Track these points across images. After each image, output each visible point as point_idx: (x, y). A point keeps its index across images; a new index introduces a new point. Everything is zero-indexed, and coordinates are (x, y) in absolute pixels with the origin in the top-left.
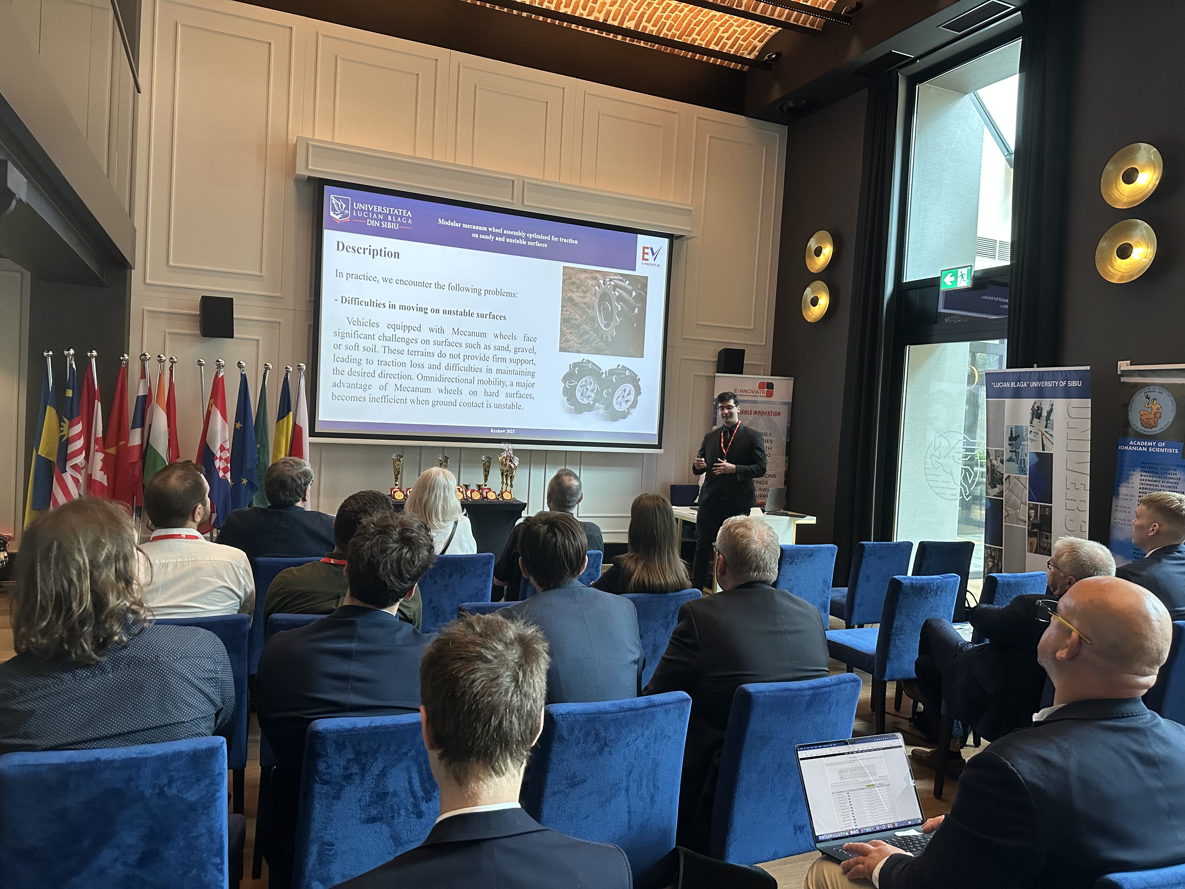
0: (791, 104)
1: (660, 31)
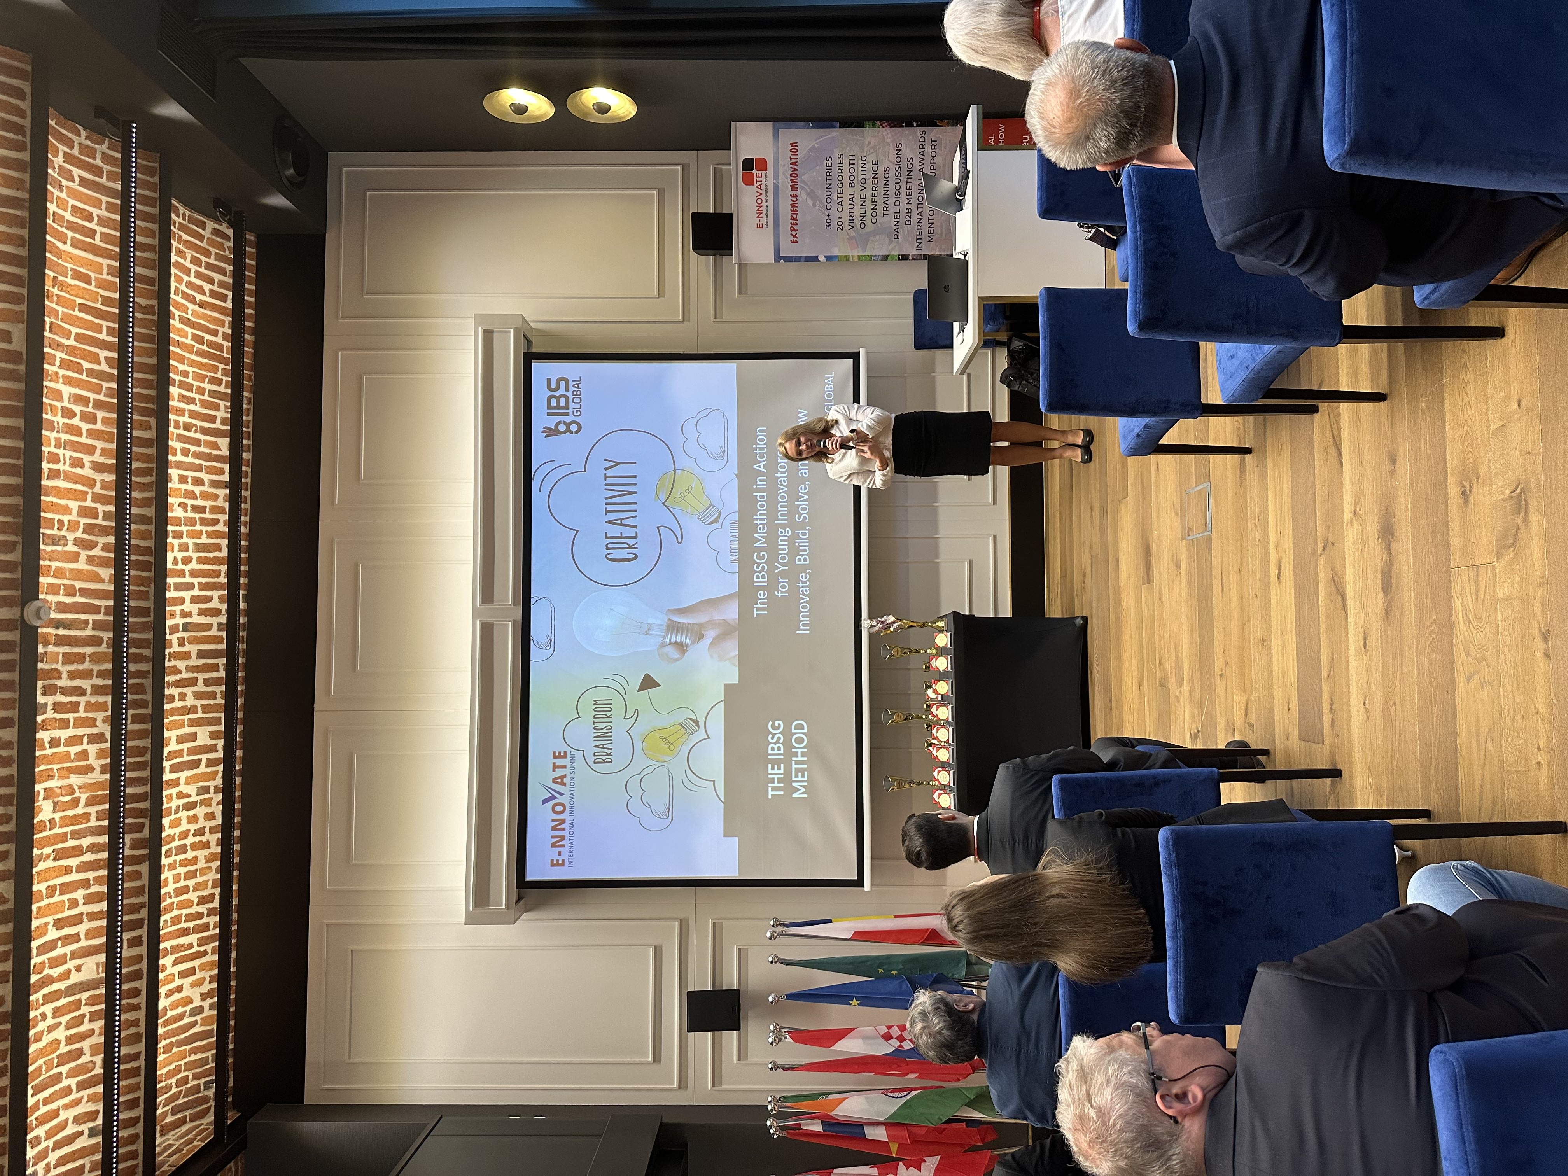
1: (222, 396)
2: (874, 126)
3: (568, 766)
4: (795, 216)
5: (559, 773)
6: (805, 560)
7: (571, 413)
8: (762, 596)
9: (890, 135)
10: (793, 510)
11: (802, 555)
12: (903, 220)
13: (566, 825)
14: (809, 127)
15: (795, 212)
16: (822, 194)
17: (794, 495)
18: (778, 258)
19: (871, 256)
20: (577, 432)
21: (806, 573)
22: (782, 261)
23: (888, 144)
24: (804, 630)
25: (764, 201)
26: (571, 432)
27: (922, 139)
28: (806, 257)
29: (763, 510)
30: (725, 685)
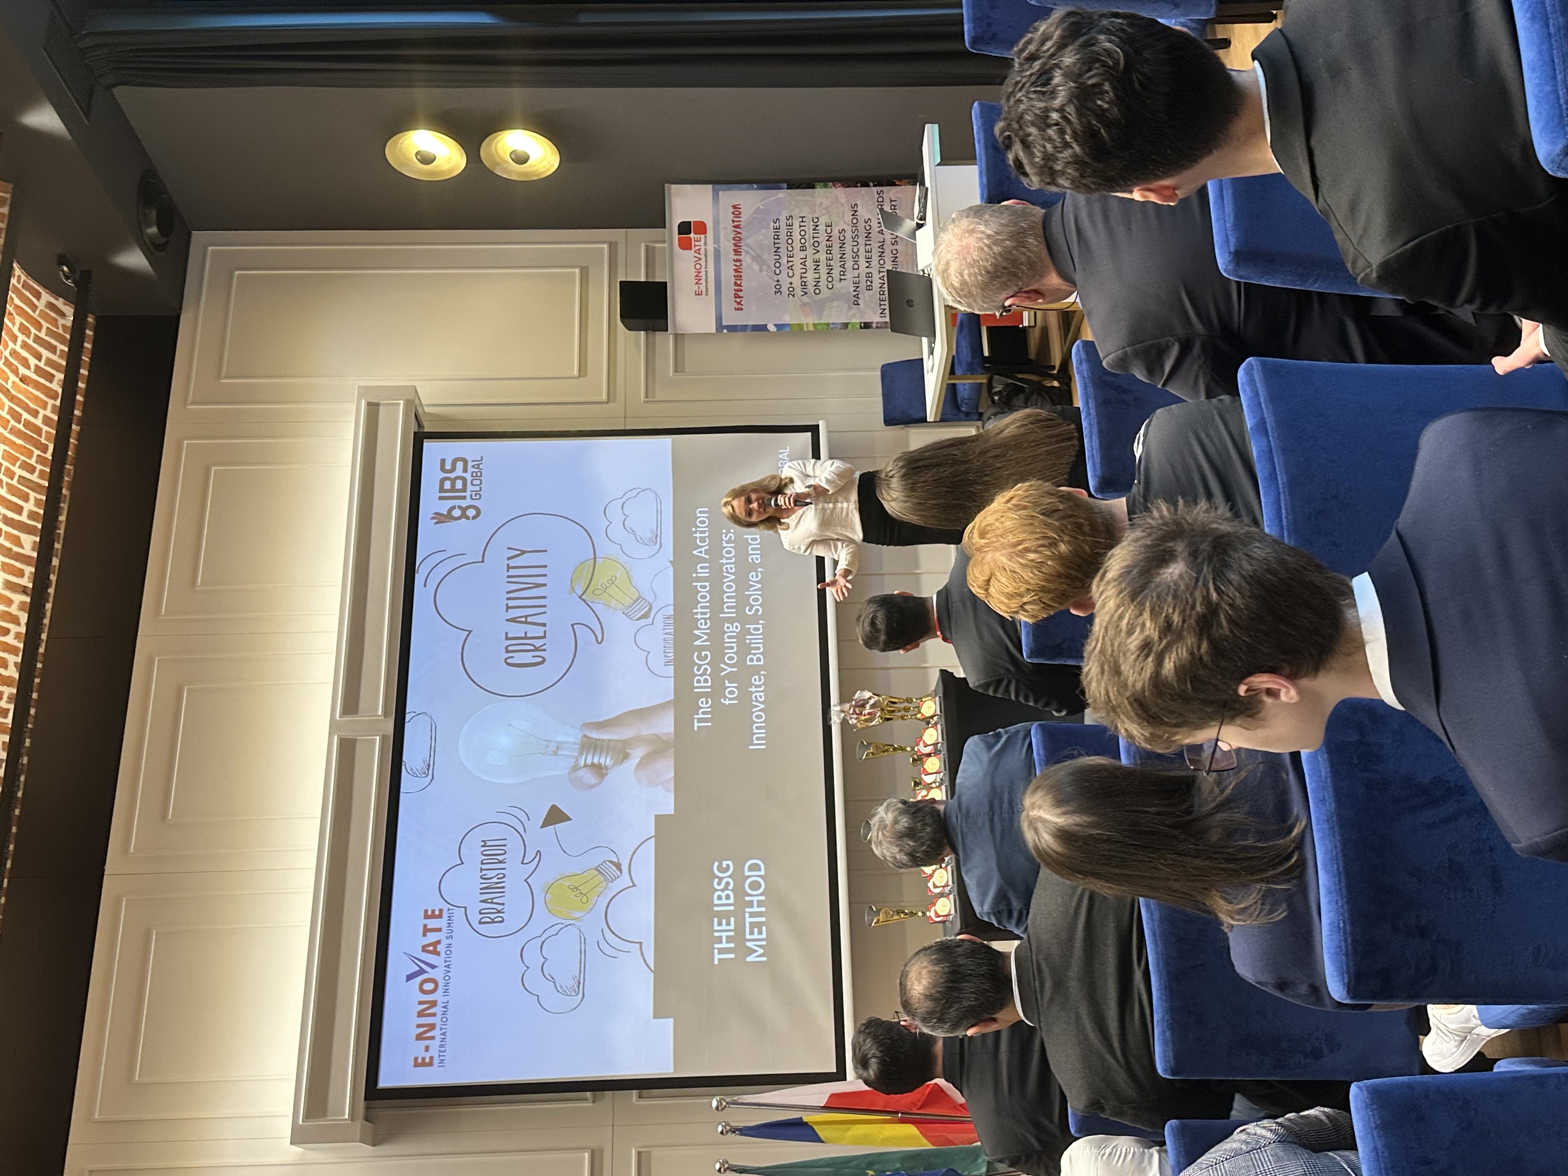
0: (153, 230)
1: (36, 487)
2: (826, 186)
3: (444, 930)
4: (739, 282)
5: (432, 937)
6: (759, 660)
7: (468, 497)
8: (705, 705)
9: (843, 196)
10: (742, 601)
11: (754, 654)
12: (863, 285)
13: (438, 1009)
14: (753, 189)
15: (738, 277)
16: (770, 258)
17: (742, 583)
18: (720, 327)
19: (828, 324)
20: (474, 518)
21: (760, 675)
22: (725, 331)
23: (842, 205)
24: (758, 744)
25: (703, 267)
26: (468, 518)
27: (880, 199)
28: (753, 326)
29: (704, 602)
30: (656, 816)
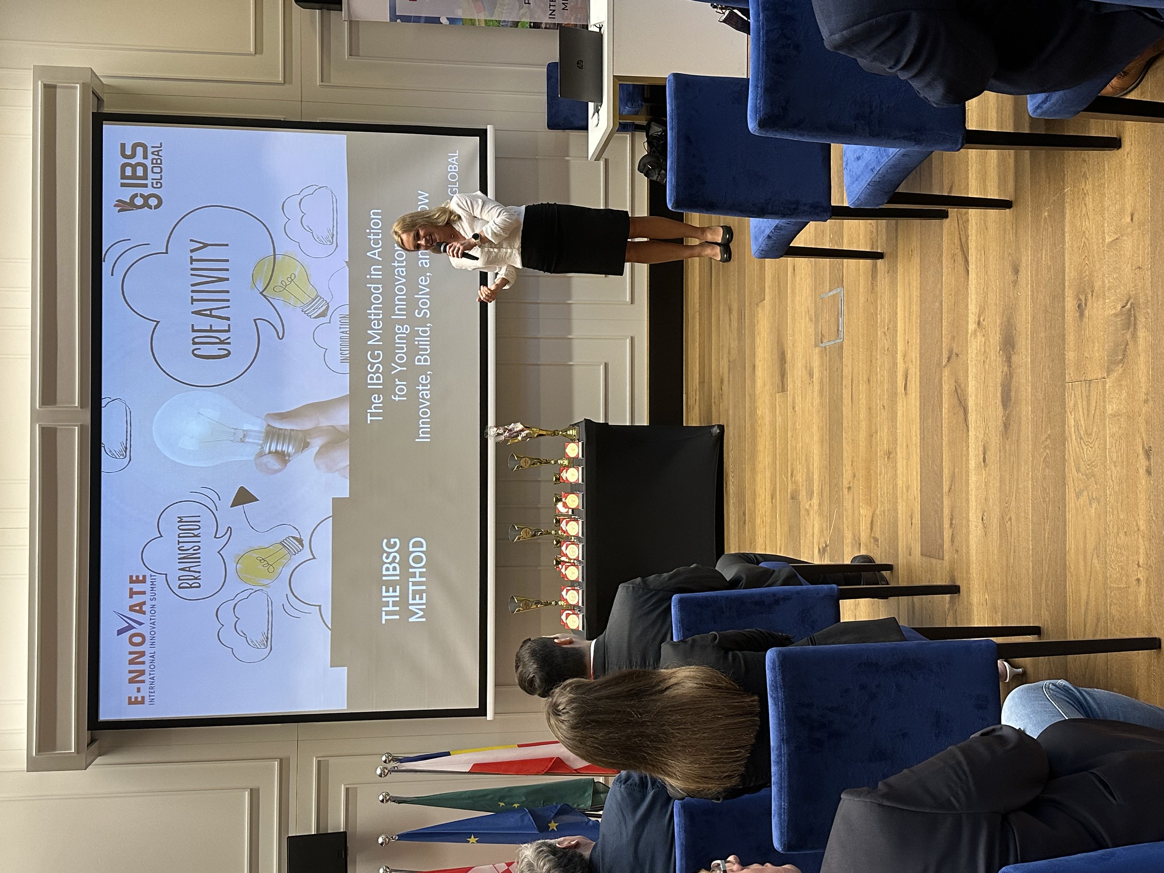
3: (148, 592)
5: (137, 599)
6: (426, 360)
7: (150, 185)
8: (377, 400)
10: (412, 304)
11: (422, 355)
13: (146, 659)
17: (413, 287)
18: (394, 16)
19: (499, 22)
20: (156, 207)
21: (426, 375)
22: (399, 21)
24: (423, 438)
26: (150, 207)
28: (426, 17)
29: (377, 303)
30: (333, 498)
